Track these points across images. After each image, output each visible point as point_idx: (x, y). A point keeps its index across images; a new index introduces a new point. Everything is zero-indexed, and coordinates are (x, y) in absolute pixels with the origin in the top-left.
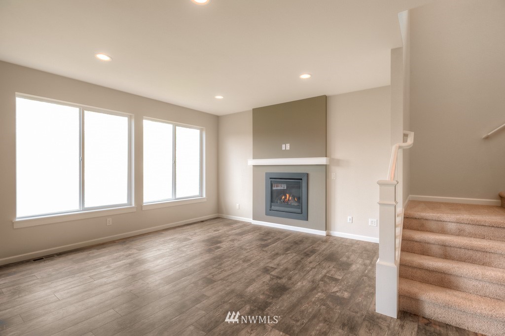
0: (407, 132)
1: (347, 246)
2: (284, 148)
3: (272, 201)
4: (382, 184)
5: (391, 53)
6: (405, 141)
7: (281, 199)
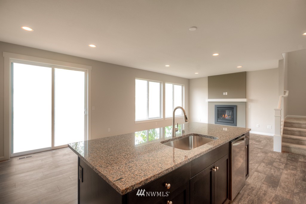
0: (285, 91)
1: (257, 136)
2: (224, 94)
3: (218, 117)
4: (275, 110)
5: (279, 62)
6: (285, 94)
7: (222, 117)
